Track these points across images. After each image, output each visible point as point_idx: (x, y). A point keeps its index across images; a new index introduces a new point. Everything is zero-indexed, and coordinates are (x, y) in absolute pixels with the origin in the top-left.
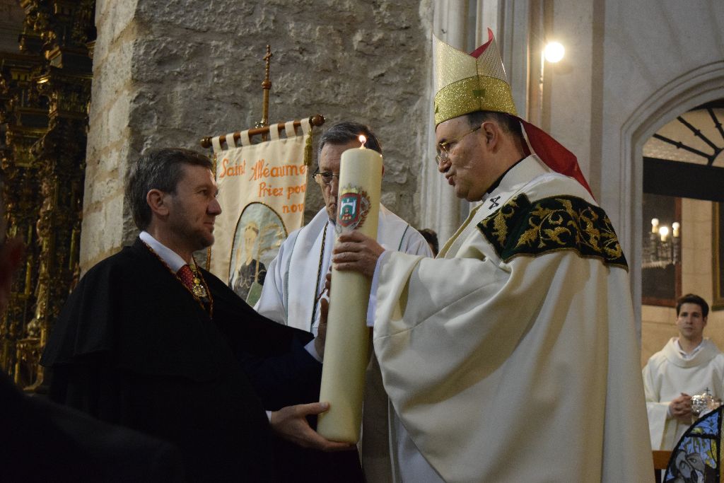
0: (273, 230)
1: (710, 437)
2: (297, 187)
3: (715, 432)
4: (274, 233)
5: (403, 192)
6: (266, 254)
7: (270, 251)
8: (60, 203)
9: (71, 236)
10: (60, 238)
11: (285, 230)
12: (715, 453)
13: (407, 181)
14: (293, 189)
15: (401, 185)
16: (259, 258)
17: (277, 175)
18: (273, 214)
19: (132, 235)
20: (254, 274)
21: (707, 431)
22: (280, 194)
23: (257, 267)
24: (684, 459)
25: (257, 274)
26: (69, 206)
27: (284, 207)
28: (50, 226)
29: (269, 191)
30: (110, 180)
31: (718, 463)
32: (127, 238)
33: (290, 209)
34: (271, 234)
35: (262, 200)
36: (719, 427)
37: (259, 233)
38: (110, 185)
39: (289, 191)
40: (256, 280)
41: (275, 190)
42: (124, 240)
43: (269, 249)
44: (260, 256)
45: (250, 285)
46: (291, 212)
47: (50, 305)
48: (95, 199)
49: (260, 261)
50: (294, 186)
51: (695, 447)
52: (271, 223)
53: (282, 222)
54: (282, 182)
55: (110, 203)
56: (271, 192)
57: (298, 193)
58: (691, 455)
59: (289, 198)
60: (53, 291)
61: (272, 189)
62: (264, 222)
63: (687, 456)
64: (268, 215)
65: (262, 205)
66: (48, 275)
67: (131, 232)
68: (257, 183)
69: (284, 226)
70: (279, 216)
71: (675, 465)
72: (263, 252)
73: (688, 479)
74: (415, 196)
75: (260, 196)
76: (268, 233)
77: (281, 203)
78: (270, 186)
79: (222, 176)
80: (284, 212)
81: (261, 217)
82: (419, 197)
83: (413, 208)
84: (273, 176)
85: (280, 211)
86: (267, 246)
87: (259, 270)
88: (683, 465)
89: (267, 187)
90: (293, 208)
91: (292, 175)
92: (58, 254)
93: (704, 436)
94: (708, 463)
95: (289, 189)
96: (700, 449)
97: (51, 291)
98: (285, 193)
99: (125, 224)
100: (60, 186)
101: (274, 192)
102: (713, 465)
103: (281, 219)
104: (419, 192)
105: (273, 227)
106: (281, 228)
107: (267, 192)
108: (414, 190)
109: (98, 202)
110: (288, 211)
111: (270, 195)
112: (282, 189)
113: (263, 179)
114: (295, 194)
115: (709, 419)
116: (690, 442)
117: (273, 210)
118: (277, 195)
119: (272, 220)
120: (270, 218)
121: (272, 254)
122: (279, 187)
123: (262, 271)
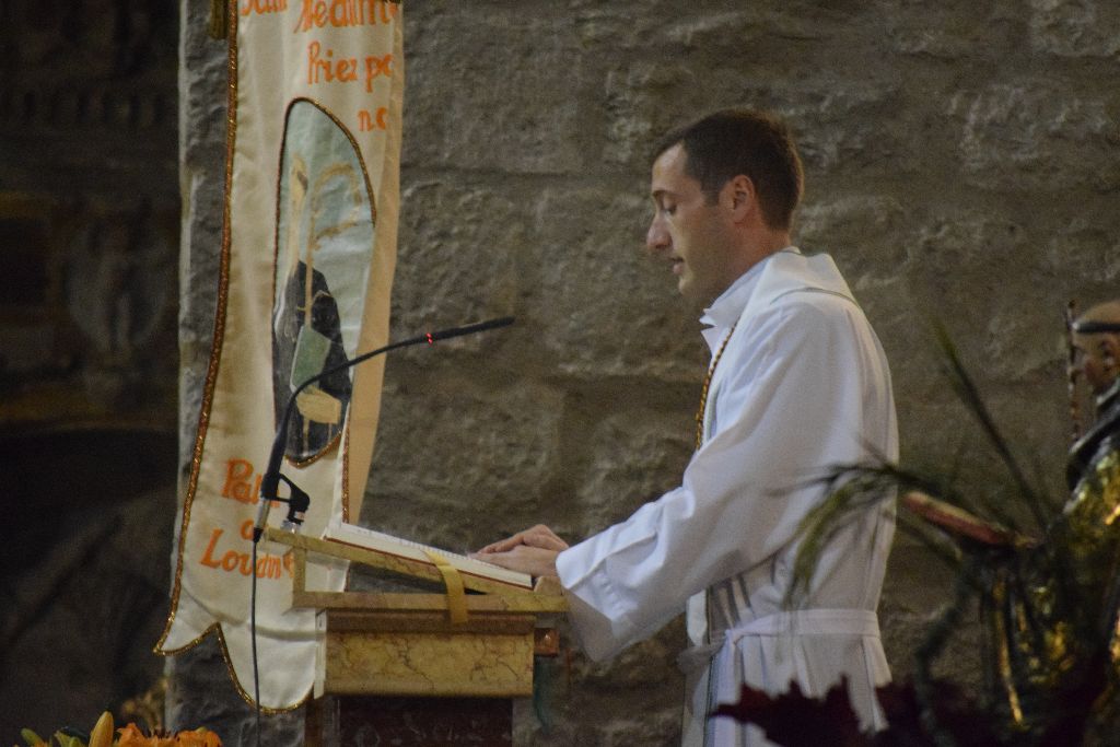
0: (342, 179)
2: (386, 58)
4: (341, 188)
6: (329, 247)
7: (338, 239)
11: (367, 177)
14: (378, 64)
16: (310, 258)
17: (345, 22)
18: (337, 132)
20: (302, 304)
22: (352, 77)
23: (309, 282)
25: (310, 302)
27: (362, 114)
29: (327, 67)
33: (374, 121)
34: (334, 192)
35: (313, 92)
37: (310, 191)
39: (369, 68)
40: (308, 319)
41: (342, 65)
43: (332, 232)
44: (315, 253)
45: (297, 334)
46: (377, 128)
49: (315, 266)
50: (380, 55)
52: (335, 159)
53: (359, 158)
54: (355, 43)
56: (333, 70)
57: (387, 74)
59: (369, 89)
61: (334, 61)
62: (319, 157)
64: (326, 136)
65: (314, 110)
68: (305, 43)
69: (364, 169)
70: (352, 140)
72: (320, 242)
75: (310, 81)
76: (327, 188)
77: (356, 102)
78: (330, 53)
80: (362, 130)
84: (336, 24)
85: (354, 125)
86: (327, 223)
87: (314, 291)
89: (323, 56)
90: (381, 119)
91: (373, 22)
95: (369, 61)
98: (361, 73)
101: (340, 72)
103: (356, 147)
105: (340, 170)
106: (358, 172)
107: (322, 72)
110: (371, 126)
111: (329, 78)
112: (354, 62)
113: (316, 32)
114: (383, 78)
117: (338, 124)
118: (344, 80)
119: (338, 151)
120: (333, 144)
121: (344, 245)
122: (348, 58)
123: (320, 293)
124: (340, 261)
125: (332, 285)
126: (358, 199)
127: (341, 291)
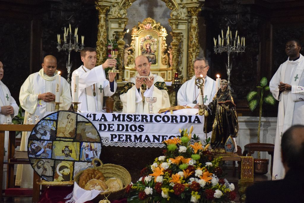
1: (53, 120)
3: (56, 119)
12: (55, 126)
21: (52, 119)
24: (41, 127)
31: (56, 129)
51: (46, 124)
58: (44, 126)
71: (36, 129)
73: (42, 134)
88: (40, 129)
93: (50, 120)
94: (52, 129)
96: (48, 124)
102: (54, 129)
115: (53, 115)
116: (44, 122)
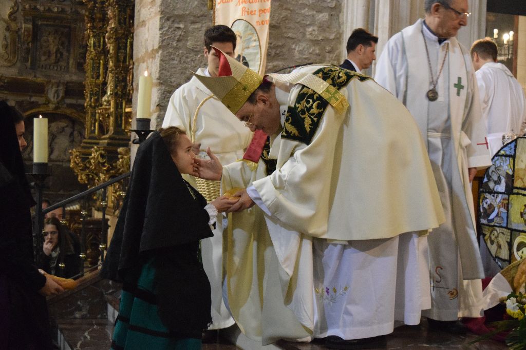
0: (250, 36)
1: (509, 156)
2: (265, 10)
3: (513, 153)
4: (251, 38)
5: (333, 13)
6: (247, 51)
7: (249, 49)
8: (120, 23)
9: (126, 43)
10: (120, 45)
11: (258, 36)
12: (512, 166)
13: (336, 6)
14: (262, 11)
15: (331, 8)
17: (253, 2)
18: (250, 26)
19: (165, 41)
21: (508, 153)
22: (254, 14)
23: (241, 59)
24: (494, 170)
26: (125, 24)
27: (257, 22)
28: (114, 37)
29: (248, 12)
30: (151, 7)
31: (514, 171)
32: (162, 43)
33: (261, 23)
34: (249, 39)
35: (244, 18)
36: (515, 150)
37: (242, 39)
38: (151, 10)
39: (260, 12)
41: (251, 12)
42: (160, 44)
43: (248, 48)
44: (243, 52)
46: (261, 25)
47: (116, 86)
48: (141, 20)
49: (243, 55)
50: (263, 9)
51: (500, 162)
52: (249, 32)
53: (256, 31)
54: (256, 6)
55: (151, 22)
56: (249, 12)
57: (265, 13)
58: (498, 167)
59: (260, 16)
60: (117, 78)
62: (245, 31)
63: (495, 168)
64: (248, 27)
65: (244, 21)
66: (114, 68)
67: (164, 40)
68: (240, 7)
69: (257, 34)
70: (254, 27)
71: (488, 174)
72: (245, 50)
73: (496, 181)
74: (341, 15)
75: (242, 15)
76: (247, 38)
77: (255, 20)
78: (248, 9)
79: (219, 4)
80: (257, 25)
81: (243, 28)
82: (343, 16)
83: (339, 22)
84: (250, 3)
85: (254, 24)
86: (247, 46)
88: (493, 173)
89: (247, 10)
90: (263, 23)
92: (120, 54)
93: (506, 156)
94: (508, 172)
95: (260, 10)
96: (503, 163)
97: (116, 77)
98: (257, 13)
99: (161, 34)
100: (120, 12)
101: (251, 13)
102: (511, 173)
103: (255, 29)
104: (343, 13)
105: (250, 34)
106: (255, 35)
107: (246, 13)
108: (340, 12)
109: (143, 21)
110: (259, 25)
111: (248, 14)
112: (255, 11)
113: (244, 5)
114: (264, 14)
115: (509, 145)
116: (498, 160)
117: (250, 24)
118: (252, 15)
119: (250, 30)
120: (249, 29)
121: (250, 51)
122: (253, 10)
123: (244, 61)
124: (250, 54)
125: (247, 59)
126: (255, 41)
127: (249, 61)
